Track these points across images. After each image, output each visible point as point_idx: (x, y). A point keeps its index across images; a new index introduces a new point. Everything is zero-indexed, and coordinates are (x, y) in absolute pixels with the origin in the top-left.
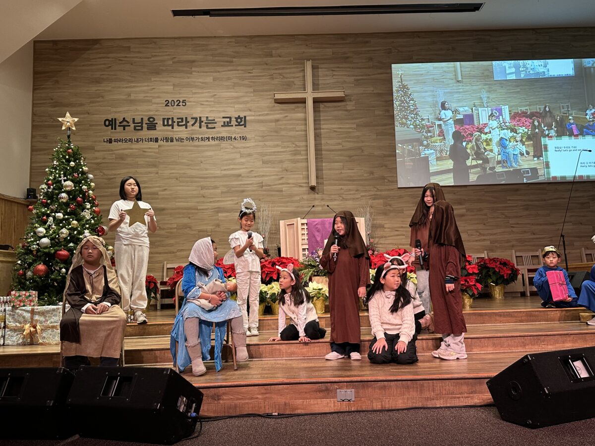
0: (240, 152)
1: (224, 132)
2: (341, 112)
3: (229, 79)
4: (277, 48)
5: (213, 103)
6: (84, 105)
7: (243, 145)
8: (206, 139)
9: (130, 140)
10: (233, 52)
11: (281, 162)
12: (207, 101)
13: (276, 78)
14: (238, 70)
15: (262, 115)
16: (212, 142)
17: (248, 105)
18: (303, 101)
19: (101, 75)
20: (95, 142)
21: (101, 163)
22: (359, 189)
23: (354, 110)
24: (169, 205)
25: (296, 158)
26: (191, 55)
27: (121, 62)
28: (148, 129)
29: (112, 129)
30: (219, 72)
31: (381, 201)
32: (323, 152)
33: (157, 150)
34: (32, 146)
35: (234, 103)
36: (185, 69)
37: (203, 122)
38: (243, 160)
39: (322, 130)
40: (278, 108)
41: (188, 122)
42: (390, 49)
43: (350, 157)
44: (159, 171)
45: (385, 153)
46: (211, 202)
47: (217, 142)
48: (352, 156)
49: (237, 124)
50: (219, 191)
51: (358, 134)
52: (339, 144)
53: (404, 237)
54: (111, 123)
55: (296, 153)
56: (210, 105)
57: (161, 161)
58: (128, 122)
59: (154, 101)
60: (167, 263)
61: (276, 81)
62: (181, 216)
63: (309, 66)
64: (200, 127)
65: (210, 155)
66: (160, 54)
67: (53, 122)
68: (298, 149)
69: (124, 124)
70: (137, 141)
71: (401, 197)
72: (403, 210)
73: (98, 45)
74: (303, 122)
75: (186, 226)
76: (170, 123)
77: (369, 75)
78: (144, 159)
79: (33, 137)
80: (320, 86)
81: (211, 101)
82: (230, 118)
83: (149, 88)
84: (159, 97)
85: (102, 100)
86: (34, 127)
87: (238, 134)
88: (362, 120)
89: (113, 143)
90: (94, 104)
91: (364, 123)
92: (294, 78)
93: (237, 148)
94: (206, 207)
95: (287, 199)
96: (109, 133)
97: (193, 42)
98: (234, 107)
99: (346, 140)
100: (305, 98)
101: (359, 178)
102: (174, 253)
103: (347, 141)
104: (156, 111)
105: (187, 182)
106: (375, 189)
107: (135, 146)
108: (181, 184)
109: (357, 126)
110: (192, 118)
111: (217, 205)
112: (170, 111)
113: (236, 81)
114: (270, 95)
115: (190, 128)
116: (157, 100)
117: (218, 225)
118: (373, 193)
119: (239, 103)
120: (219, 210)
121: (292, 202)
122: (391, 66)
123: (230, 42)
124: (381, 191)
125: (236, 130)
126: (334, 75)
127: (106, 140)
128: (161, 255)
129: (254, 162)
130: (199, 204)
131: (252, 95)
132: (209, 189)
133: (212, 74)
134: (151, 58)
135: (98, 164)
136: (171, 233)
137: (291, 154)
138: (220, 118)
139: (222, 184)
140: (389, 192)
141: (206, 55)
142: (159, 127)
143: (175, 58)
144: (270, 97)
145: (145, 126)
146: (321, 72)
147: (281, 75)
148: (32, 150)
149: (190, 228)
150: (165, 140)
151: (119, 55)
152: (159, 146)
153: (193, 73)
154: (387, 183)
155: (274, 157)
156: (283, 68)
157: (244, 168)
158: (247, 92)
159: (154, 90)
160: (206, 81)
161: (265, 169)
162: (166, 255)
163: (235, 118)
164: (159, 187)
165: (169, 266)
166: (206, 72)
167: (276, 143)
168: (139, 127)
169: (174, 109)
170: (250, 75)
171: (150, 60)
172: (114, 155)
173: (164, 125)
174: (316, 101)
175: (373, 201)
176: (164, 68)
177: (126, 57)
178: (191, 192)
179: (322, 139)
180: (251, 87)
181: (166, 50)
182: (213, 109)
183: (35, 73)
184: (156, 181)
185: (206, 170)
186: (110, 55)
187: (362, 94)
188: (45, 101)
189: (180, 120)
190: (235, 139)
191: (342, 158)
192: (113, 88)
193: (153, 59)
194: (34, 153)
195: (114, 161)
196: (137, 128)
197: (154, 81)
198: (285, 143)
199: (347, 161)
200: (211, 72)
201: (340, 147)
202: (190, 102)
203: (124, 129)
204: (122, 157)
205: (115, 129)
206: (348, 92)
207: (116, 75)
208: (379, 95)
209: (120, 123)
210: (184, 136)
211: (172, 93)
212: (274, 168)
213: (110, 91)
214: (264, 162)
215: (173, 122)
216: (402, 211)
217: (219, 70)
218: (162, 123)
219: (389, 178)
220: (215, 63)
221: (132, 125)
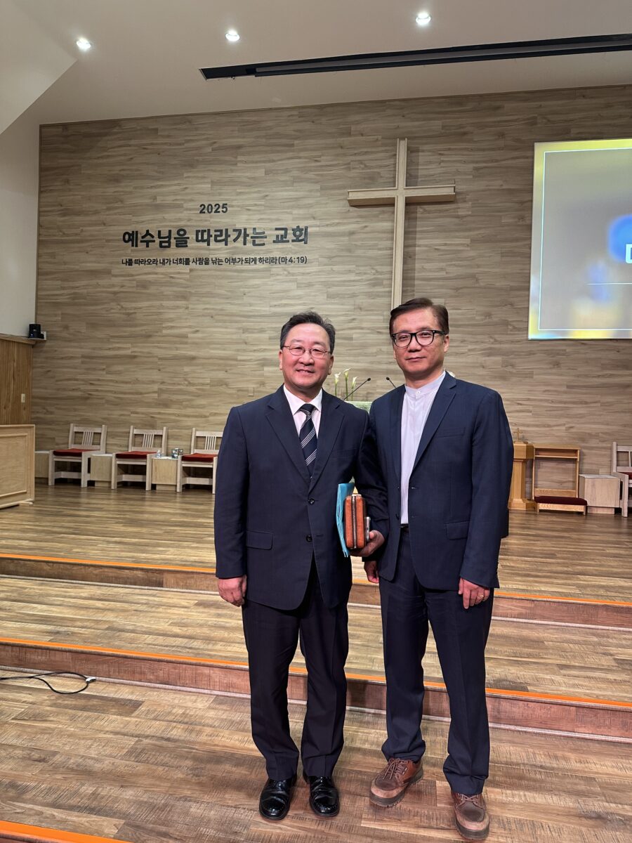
0: (295, 281)
1: (277, 250)
2: (448, 220)
3: (287, 171)
4: (358, 123)
5: (263, 208)
6: (99, 213)
7: (301, 270)
8: (251, 260)
9: (155, 261)
10: (294, 131)
11: (353, 296)
12: (256, 205)
13: (354, 168)
14: (300, 158)
15: (331, 225)
16: (259, 266)
17: (311, 210)
18: (390, 203)
19: (120, 170)
20: (112, 263)
21: (118, 293)
22: (466, 339)
23: (469, 215)
24: (202, 353)
25: (376, 290)
26: (238, 137)
27: (146, 151)
28: (177, 246)
29: (133, 246)
30: (273, 161)
31: (499, 359)
32: (416, 282)
33: (188, 276)
34: (38, 269)
35: (292, 207)
36: (228, 158)
37: (248, 235)
38: (300, 292)
39: (417, 248)
40: (355, 214)
41: (230, 236)
42: (535, 118)
43: (457, 289)
44: (190, 306)
45: (512, 284)
46: (255, 351)
47: (265, 265)
48: (461, 288)
49: (295, 238)
50: (265, 336)
51: (472, 253)
52: (442, 269)
53: (531, 414)
54: (131, 238)
55: (376, 283)
56: (259, 211)
57: (193, 291)
58: (152, 236)
59: (186, 205)
60: (196, 430)
61: (353, 173)
62: (215, 368)
63: (402, 147)
64: (245, 244)
65: (256, 285)
66: (196, 138)
67: (62, 236)
68: (379, 276)
69: (147, 238)
70: (163, 263)
71: (531, 353)
72: (532, 373)
73: (117, 128)
74: (390, 236)
75: (223, 383)
76: (205, 237)
77: (497, 161)
78: (171, 289)
79: (39, 256)
80: (420, 179)
81: (261, 205)
82: (285, 230)
83: (181, 187)
84: (192, 200)
85: (121, 205)
86: (40, 243)
87: (295, 253)
88: (481, 231)
89: (133, 264)
90: (111, 212)
91: (483, 237)
92: (381, 167)
93: (293, 275)
94: (249, 358)
95: (359, 351)
96: (129, 251)
97: (241, 118)
98: (292, 214)
99: (454, 263)
100: (394, 198)
101: (467, 323)
102: (205, 417)
103: (454, 265)
104: (189, 220)
105: (225, 321)
106: (492, 340)
107: (161, 269)
108: (217, 324)
109: (471, 241)
110: (234, 230)
111: (262, 355)
112: (206, 221)
113: (295, 173)
114: (343, 194)
115: (231, 245)
116: (190, 205)
117: (263, 384)
118: (488, 346)
119: (299, 207)
121: (366, 355)
122: (533, 146)
123: (289, 116)
124: (500, 342)
125: (293, 247)
126: (443, 161)
127: (124, 261)
128: (191, 419)
129: (315, 296)
130: (240, 353)
131: (319, 194)
132: (253, 333)
133: (263, 164)
134: (183, 144)
135: (115, 293)
136: (203, 390)
137: (369, 284)
138: (271, 229)
139: (270, 326)
140: (512, 346)
141: (258, 137)
142: (192, 243)
143: (215, 143)
144: (342, 197)
145: (173, 241)
146: (422, 157)
147: (362, 163)
148: (38, 274)
149: (227, 385)
150: (198, 262)
151: (144, 142)
152: (191, 270)
153: (239, 165)
154: (511, 331)
155: (344, 288)
156: (366, 153)
157: (300, 304)
158: (311, 191)
159: (187, 191)
160: (256, 175)
161: (330, 306)
162: (196, 419)
163: (293, 230)
164: (190, 327)
165: (199, 434)
166: (256, 162)
167: (347, 267)
168: (165, 243)
169: (211, 217)
170: (318, 164)
171: (183, 147)
172: (135, 282)
173: (197, 241)
174: (410, 203)
175: (487, 358)
176: (200, 158)
177: (152, 144)
178: (228, 337)
179: (416, 261)
180: (317, 183)
181: (203, 132)
182: (263, 216)
183: (42, 169)
184: (186, 319)
185: (251, 305)
186: (132, 142)
187: (483, 191)
188: (53, 208)
189: (218, 233)
190: (291, 261)
191: (444, 291)
192: (135, 188)
193: (186, 145)
194: (40, 277)
195: (134, 290)
196: (163, 244)
197: (186, 177)
198: (362, 268)
199: (451, 297)
200: (264, 162)
201: (443, 274)
202: (232, 206)
203: (147, 246)
204: (144, 285)
205: (137, 246)
206: (461, 188)
207: (140, 170)
208: (510, 191)
209: (143, 237)
210: (222, 256)
211: (209, 194)
212: (342, 305)
213: (131, 193)
214: (330, 296)
215: (209, 236)
216: (530, 375)
217: (275, 159)
218: (194, 237)
219: (514, 323)
220: (269, 148)
221: (158, 241)
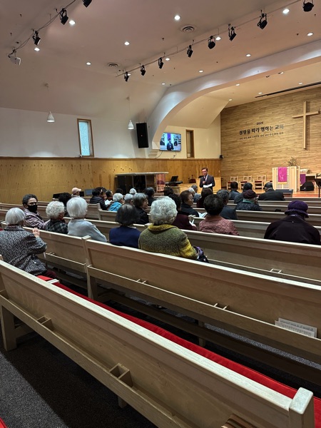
2: (318, 119)
4: (295, 98)
6: (234, 128)
7: (282, 135)
8: (270, 134)
9: (247, 138)
10: (279, 102)
11: (294, 140)
12: (270, 121)
13: (294, 109)
14: (280, 108)
15: (288, 123)
17: (284, 120)
18: (302, 117)
19: (239, 117)
20: (237, 139)
24: (258, 157)
26: (265, 105)
30: (274, 110)
32: (310, 135)
33: (255, 140)
36: (263, 111)
38: (281, 140)
39: (310, 127)
40: (294, 120)
44: (255, 147)
46: (270, 156)
47: (273, 135)
52: (317, 131)
57: (256, 143)
62: (261, 160)
63: (305, 103)
64: (268, 130)
65: (270, 140)
66: (255, 107)
67: (226, 134)
68: (300, 135)
73: (237, 107)
74: (302, 124)
78: (251, 143)
79: (221, 139)
82: (278, 126)
83: (253, 119)
85: (239, 125)
87: (281, 131)
89: (241, 139)
90: (237, 127)
92: (300, 108)
93: (280, 137)
96: (240, 136)
98: (279, 122)
104: (254, 127)
108: (261, 150)
113: (279, 112)
114: (291, 116)
116: (255, 123)
119: (281, 120)
120: (273, 158)
123: (277, 98)
126: (316, 104)
129: (285, 141)
130: (267, 156)
131: (285, 116)
132: (270, 151)
134: (253, 109)
135: (238, 146)
136: (258, 166)
137: (298, 137)
138: (274, 126)
139: (274, 149)
141: (270, 105)
143: (260, 107)
146: (310, 104)
148: (221, 144)
151: (244, 110)
153: (266, 112)
155: (292, 138)
156: (297, 105)
157: (281, 143)
160: (270, 114)
165: (259, 176)
166: (270, 111)
167: (293, 133)
169: (260, 125)
170: (285, 109)
176: (257, 112)
178: (264, 153)
179: (310, 130)
181: (257, 105)
182: (272, 123)
184: (254, 150)
185: (269, 145)
186: (241, 110)
188: (224, 128)
191: (317, 136)
195: (242, 144)
198: (296, 133)
199: (319, 138)
202: (264, 122)
203: (245, 134)
205: (242, 134)
207: (243, 116)
211: (259, 120)
212: (292, 142)
213: (241, 122)
214: (288, 141)
220: (273, 107)
